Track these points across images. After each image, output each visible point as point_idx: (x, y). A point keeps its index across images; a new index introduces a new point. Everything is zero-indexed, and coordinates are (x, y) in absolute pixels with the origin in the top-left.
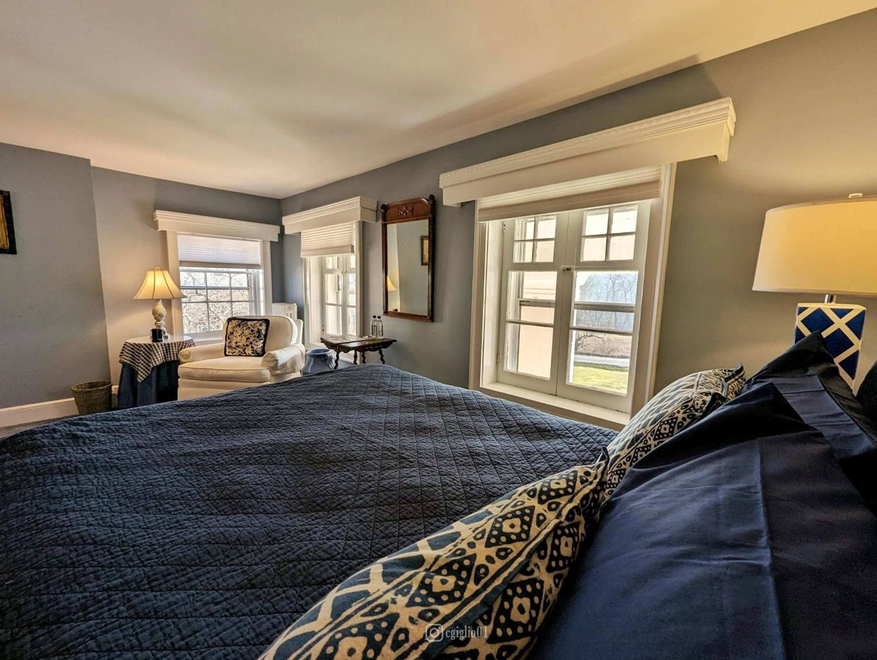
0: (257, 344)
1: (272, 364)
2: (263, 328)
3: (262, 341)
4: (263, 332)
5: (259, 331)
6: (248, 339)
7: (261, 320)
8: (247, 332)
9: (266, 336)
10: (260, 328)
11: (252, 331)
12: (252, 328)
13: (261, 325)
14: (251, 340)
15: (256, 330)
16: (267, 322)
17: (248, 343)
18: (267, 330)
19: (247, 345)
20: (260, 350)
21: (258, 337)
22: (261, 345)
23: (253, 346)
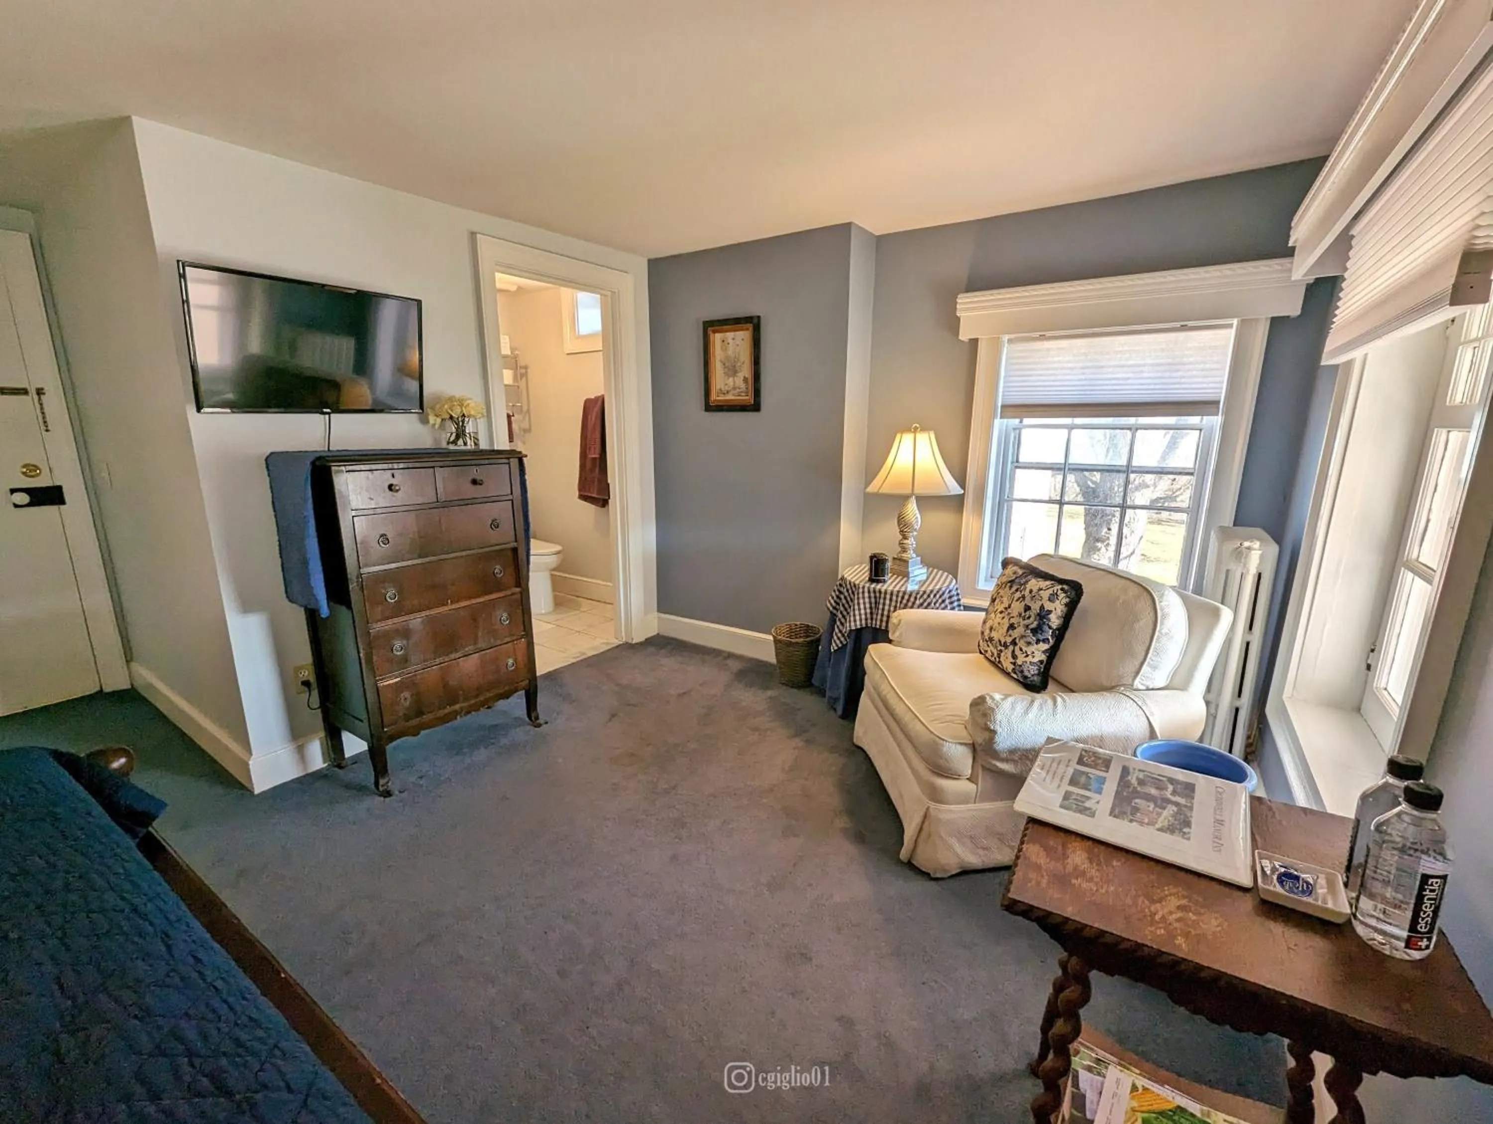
0: (1029, 650)
1: (980, 739)
2: (1057, 610)
3: (1046, 646)
4: (1055, 621)
5: (1043, 615)
6: (1012, 627)
7: (1061, 581)
8: (1018, 607)
9: (1060, 634)
10: (1048, 606)
11: (1027, 608)
12: (1028, 601)
13: (1052, 598)
14: (1016, 633)
15: (1035, 607)
16: (1075, 590)
17: (1009, 640)
18: (1067, 618)
19: (1005, 646)
20: (1034, 670)
21: (1034, 631)
22: (1040, 656)
23: (1018, 652)
